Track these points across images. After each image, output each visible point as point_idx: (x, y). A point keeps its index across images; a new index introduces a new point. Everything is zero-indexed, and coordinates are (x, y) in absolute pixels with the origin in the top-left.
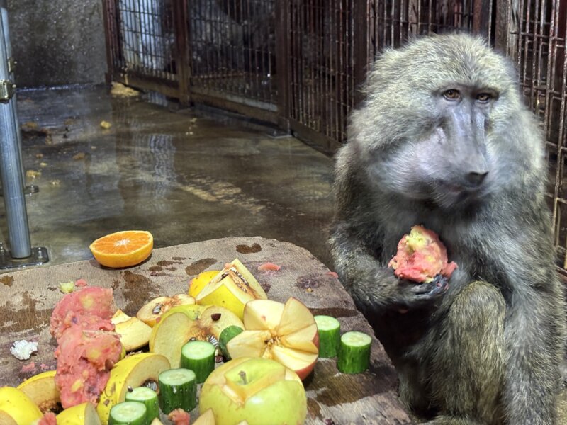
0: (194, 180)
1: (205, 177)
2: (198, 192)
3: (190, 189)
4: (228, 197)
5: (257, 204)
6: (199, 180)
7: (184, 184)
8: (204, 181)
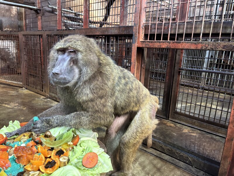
0: (4, 103)
1: (7, 102)
2: (6, 106)
3: (4, 105)
4: (15, 106)
5: (24, 107)
6: (5, 102)
7: (2, 104)
8: (7, 103)
